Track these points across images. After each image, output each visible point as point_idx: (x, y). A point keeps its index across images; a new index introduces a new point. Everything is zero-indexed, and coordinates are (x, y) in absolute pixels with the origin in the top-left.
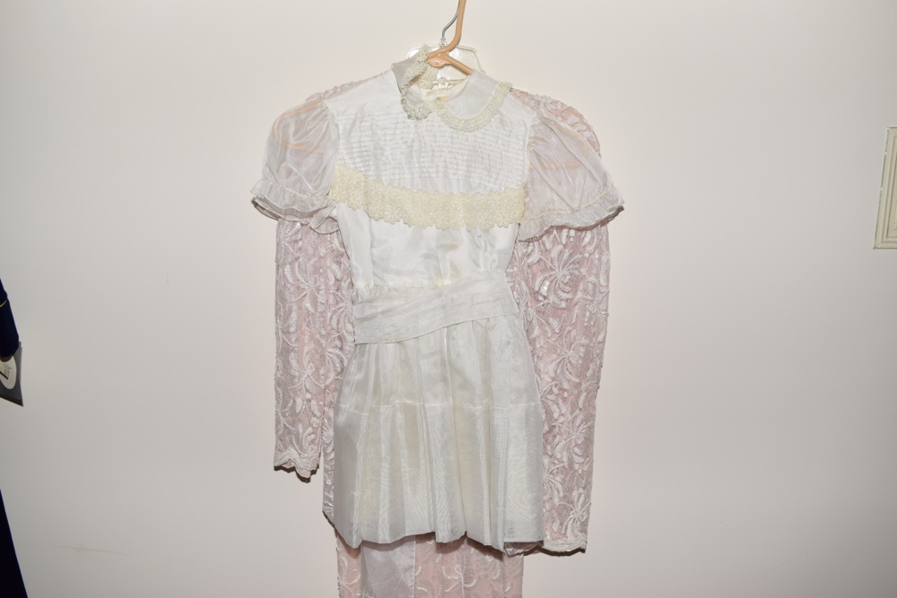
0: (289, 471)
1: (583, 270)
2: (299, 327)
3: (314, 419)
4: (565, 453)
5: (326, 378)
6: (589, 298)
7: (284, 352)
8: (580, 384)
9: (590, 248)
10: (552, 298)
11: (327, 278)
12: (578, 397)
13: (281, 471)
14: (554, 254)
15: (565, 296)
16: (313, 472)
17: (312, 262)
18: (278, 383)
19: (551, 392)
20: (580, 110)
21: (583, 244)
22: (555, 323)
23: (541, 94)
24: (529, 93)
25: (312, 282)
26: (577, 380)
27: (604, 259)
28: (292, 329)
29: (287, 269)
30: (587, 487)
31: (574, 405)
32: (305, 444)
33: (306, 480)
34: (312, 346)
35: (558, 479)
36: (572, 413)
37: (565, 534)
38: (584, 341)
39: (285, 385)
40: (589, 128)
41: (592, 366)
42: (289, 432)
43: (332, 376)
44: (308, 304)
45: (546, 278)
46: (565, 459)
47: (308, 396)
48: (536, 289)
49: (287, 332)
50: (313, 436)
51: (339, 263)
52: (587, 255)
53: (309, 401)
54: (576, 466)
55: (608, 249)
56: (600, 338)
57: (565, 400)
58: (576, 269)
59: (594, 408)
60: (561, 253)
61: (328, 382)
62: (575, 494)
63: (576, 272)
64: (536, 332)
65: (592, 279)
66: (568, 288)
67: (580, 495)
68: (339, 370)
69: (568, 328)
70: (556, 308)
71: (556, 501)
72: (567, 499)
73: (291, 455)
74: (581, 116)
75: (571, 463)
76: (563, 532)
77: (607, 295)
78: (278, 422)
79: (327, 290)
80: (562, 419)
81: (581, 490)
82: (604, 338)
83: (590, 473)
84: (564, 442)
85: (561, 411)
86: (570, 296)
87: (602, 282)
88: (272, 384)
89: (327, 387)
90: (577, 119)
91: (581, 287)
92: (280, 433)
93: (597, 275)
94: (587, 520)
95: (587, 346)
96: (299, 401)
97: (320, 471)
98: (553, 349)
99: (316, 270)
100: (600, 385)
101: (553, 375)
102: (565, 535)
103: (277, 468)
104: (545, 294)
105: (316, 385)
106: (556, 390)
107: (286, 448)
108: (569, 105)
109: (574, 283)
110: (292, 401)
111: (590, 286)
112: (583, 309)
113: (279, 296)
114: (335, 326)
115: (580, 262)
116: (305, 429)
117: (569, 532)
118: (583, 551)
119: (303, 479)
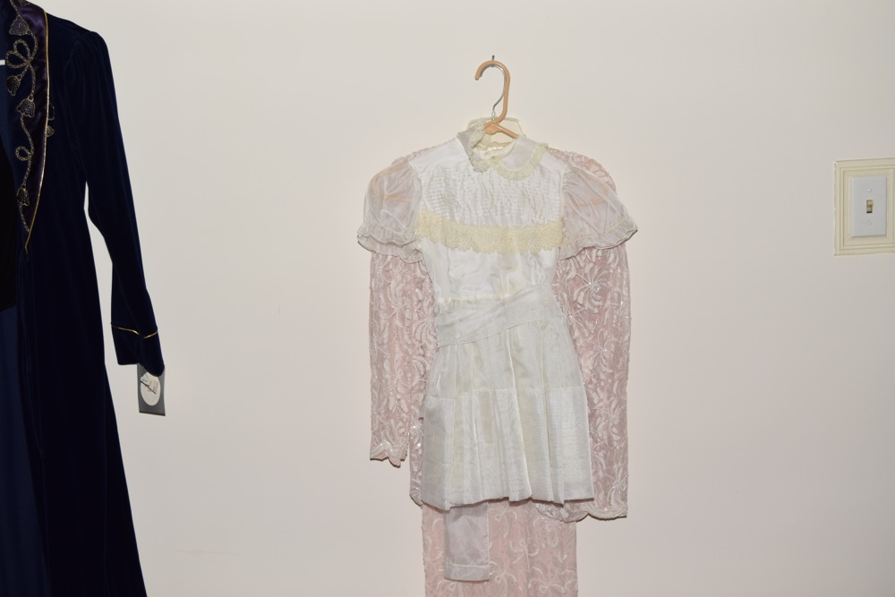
0: (382, 460)
1: (610, 284)
2: (390, 339)
3: (404, 415)
4: (604, 432)
5: (412, 382)
6: (616, 304)
7: (377, 361)
8: (613, 374)
9: (614, 266)
10: (587, 305)
11: (412, 299)
12: (612, 385)
14: (587, 270)
15: (597, 303)
16: (403, 459)
17: (400, 287)
18: (373, 387)
19: (591, 382)
20: (598, 161)
21: (609, 262)
22: (590, 325)
23: (569, 151)
24: (561, 150)
25: (400, 303)
26: (611, 371)
27: (625, 274)
28: (385, 341)
29: (380, 293)
30: (625, 460)
31: (610, 392)
32: (397, 437)
33: (399, 467)
34: (402, 355)
35: (601, 454)
36: (608, 398)
37: (609, 503)
38: (613, 339)
39: (379, 387)
40: (607, 174)
41: (621, 360)
42: (384, 428)
43: (417, 378)
44: (397, 322)
45: (582, 290)
46: (605, 437)
47: (399, 397)
48: (575, 299)
49: (380, 344)
50: (403, 430)
51: (421, 288)
52: (612, 271)
53: (399, 400)
54: (615, 443)
55: (627, 267)
56: (626, 338)
57: (602, 389)
58: (605, 282)
59: (625, 394)
60: (592, 269)
61: (414, 384)
62: (615, 467)
63: (604, 284)
64: (577, 334)
65: (617, 289)
66: (599, 297)
67: (619, 469)
68: (422, 373)
69: (601, 329)
70: (590, 312)
71: (601, 473)
72: (609, 472)
73: (385, 445)
74: (600, 166)
75: (610, 439)
76: (608, 500)
77: (629, 302)
78: (373, 421)
79: (412, 310)
80: (600, 405)
81: (620, 464)
82: (629, 338)
83: (625, 449)
84: (603, 424)
85: (599, 399)
86: (601, 303)
87: (625, 293)
89: (412, 388)
90: (597, 168)
91: (609, 297)
92: (376, 429)
93: (621, 287)
94: (626, 489)
95: (617, 343)
96: (392, 400)
97: (407, 459)
98: (590, 347)
99: (403, 293)
100: (629, 376)
101: (591, 368)
103: (371, 459)
104: (581, 302)
105: (405, 387)
106: (594, 380)
107: (381, 441)
108: (590, 157)
109: (604, 293)
110: (386, 401)
111: (616, 295)
112: (612, 313)
113: (374, 315)
114: (418, 338)
115: (607, 276)
116: (396, 423)
117: (612, 500)
118: (625, 517)
119: (395, 466)
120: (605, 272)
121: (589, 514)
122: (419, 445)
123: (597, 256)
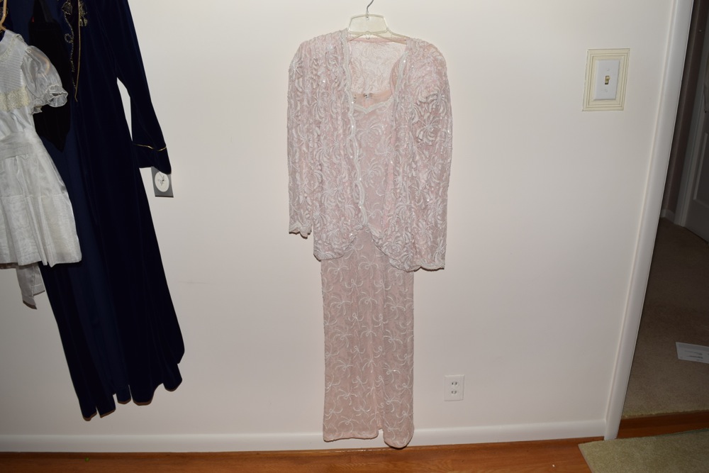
0: (296, 234)
1: (440, 126)
2: (300, 160)
3: (309, 206)
4: (433, 219)
5: (314, 186)
6: (443, 139)
7: (293, 173)
8: (439, 183)
9: (443, 115)
10: (425, 140)
11: (313, 134)
12: (439, 190)
13: (292, 234)
14: (425, 117)
15: (431, 139)
16: (309, 234)
17: (306, 127)
18: (290, 189)
19: (425, 188)
20: (436, 46)
21: (439, 113)
22: (427, 153)
25: (306, 137)
26: (438, 182)
27: (450, 120)
28: (297, 161)
29: (294, 130)
30: (445, 236)
31: (437, 194)
32: (305, 220)
33: (306, 238)
34: (307, 169)
35: (430, 232)
36: (436, 198)
38: (441, 162)
39: (294, 190)
40: (441, 54)
41: (445, 174)
42: (297, 214)
43: (317, 184)
44: (304, 148)
45: (422, 130)
46: (433, 222)
47: (306, 195)
48: (417, 136)
49: (294, 163)
50: (308, 216)
51: (319, 127)
52: (441, 118)
53: (306, 197)
54: (439, 226)
55: (451, 115)
56: (449, 161)
57: (432, 192)
58: (436, 125)
59: (447, 196)
60: (429, 117)
61: (315, 188)
62: (438, 239)
63: (436, 127)
64: (417, 158)
65: (444, 130)
66: (432, 135)
67: (441, 241)
68: (320, 181)
69: (433, 155)
70: (427, 145)
71: (429, 243)
72: (435, 242)
73: (298, 225)
74: (436, 49)
75: (436, 224)
76: (433, 259)
77: (452, 138)
78: (290, 209)
79: (313, 141)
80: (431, 202)
81: (441, 238)
82: (451, 161)
83: (445, 229)
84: (432, 213)
85: (430, 199)
86: (434, 139)
87: (449, 132)
88: (287, 190)
89: (314, 190)
90: (434, 50)
91: (439, 134)
92: (292, 215)
93: (447, 128)
94: (445, 253)
95: (443, 164)
96: (301, 197)
97: (312, 233)
98: (425, 166)
99: (308, 130)
100: (450, 184)
101: (426, 180)
102: (434, 261)
103: (290, 233)
104: (421, 138)
105: (309, 189)
106: (428, 187)
107: (295, 222)
108: (430, 42)
109: (436, 132)
110: (298, 198)
111: (443, 133)
112: (440, 145)
113: (290, 144)
114: (318, 159)
115: (438, 122)
116: (304, 212)
117: (436, 259)
118: (443, 269)
119: (304, 237)
120: (437, 118)
121: (421, 267)
122: (319, 225)
123: (432, 109)
